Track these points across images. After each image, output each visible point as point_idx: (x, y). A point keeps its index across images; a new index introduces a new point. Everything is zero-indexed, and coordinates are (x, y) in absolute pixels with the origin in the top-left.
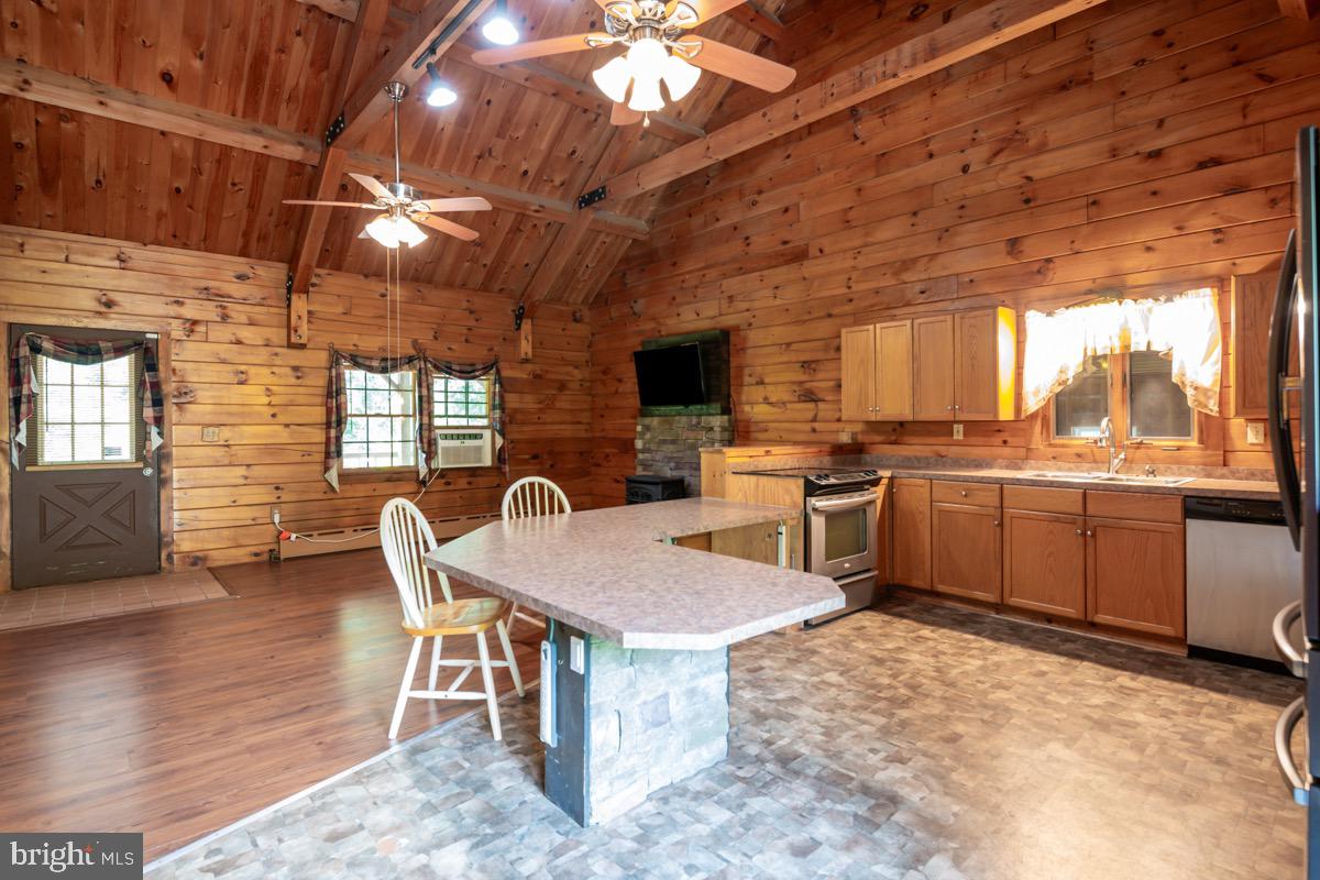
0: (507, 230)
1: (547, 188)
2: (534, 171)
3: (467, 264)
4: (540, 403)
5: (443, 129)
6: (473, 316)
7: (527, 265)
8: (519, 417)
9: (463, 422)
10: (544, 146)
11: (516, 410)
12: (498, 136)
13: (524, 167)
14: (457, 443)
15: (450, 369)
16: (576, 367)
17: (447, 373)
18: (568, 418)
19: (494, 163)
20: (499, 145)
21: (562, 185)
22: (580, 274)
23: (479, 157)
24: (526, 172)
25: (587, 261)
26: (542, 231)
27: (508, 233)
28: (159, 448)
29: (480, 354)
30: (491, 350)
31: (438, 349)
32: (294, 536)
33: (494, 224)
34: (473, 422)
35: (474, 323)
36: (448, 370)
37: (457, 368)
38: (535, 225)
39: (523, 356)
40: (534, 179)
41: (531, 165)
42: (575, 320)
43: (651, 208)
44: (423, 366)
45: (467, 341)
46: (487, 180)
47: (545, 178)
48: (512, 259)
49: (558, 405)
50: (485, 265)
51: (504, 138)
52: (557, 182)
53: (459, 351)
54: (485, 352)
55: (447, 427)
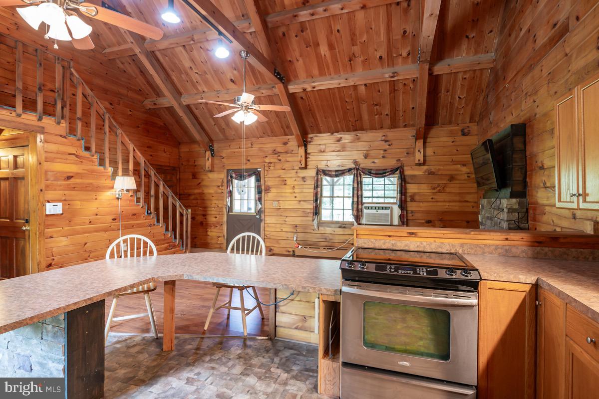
0: (388, 92)
1: (400, 60)
2: (386, 55)
3: (376, 117)
4: (434, 189)
5: (325, 55)
6: (387, 143)
7: (413, 108)
8: (417, 198)
9: (381, 200)
10: (383, 37)
11: (415, 194)
12: (353, 45)
13: (378, 55)
14: (374, 211)
15: (371, 173)
16: (464, 165)
17: (369, 175)
18: (457, 198)
19: (359, 60)
20: (356, 49)
21: (409, 54)
22: (456, 104)
23: (350, 61)
24: (381, 58)
25: (458, 94)
26: (412, 86)
27: (390, 94)
28: (261, 209)
29: (391, 163)
30: (398, 160)
31: (366, 164)
32: (300, 247)
33: (379, 91)
34: (387, 200)
35: (388, 147)
36: (370, 173)
37: (374, 172)
38: (405, 84)
39: (417, 162)
40: (388, 59)
41: (382, 52)
42: (464, 134)
43: (496, 41)
44: (356, 172)
45: (383, 157)
46: (361, 70)
47: (395, 55)
48: (401, 108)
49: (448, 190)
50: (387, 115)
51: (357, 45)
52: (404, 54)
53: (379, 163)
54: (395, 162)
55: (372, 203)
